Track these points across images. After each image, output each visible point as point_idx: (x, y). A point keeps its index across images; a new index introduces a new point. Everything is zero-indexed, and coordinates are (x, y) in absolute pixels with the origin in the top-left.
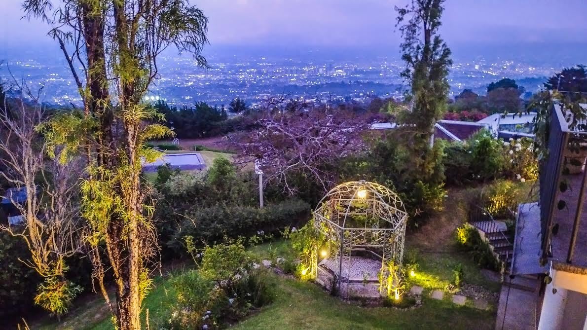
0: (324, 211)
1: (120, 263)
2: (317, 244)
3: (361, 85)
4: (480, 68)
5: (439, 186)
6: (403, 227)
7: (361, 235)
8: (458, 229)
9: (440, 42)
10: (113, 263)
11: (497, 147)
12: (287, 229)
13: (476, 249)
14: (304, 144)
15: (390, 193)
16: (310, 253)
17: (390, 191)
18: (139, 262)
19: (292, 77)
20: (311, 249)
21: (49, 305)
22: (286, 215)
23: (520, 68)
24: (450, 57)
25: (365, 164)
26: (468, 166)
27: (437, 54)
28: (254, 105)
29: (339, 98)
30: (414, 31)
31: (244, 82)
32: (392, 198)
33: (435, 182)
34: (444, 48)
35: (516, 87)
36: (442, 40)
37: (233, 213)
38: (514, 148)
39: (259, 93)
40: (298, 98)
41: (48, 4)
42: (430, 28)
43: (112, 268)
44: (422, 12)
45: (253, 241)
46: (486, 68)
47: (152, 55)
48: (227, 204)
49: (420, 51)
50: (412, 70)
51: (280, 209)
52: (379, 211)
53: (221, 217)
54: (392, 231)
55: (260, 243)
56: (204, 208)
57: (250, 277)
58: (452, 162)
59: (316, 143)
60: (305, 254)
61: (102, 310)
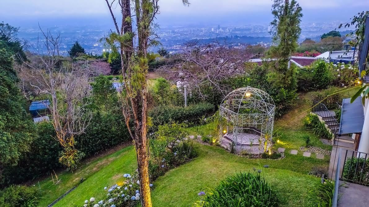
0: (226, 106)
3: (239, 38)
5: (294, 91)
6: (273, 114)
7: (249, 118)
8: (306, 116)
9: (295, 3)
11: (330, 67)
13: (317, 127)
14: (209, 70)
15: (265, 94)
16: (218, 130)
20: (218, 128)
21: (67, 163)
22: (201, 111)
24: (301, 12)
26: (311, 79)
27: (293, 10)
32: (266, 97)
33: (291, 89)
34: (297, 7)
35: (340, 36)
36: (296, 2)
37: (170, 110)
38: (340, 68)
39: (174, 45)
45: (182, 126)
49: (283, 8)
50: (278, 20)
51: (197, 108)
52: (258, 105)
53: (163, 112)
54: (267, 115)
55: (186, 127)
57: (184, 143)
58: (301, 77)
59: (218, 69)
60: (215, 130)
61: (97, 165)
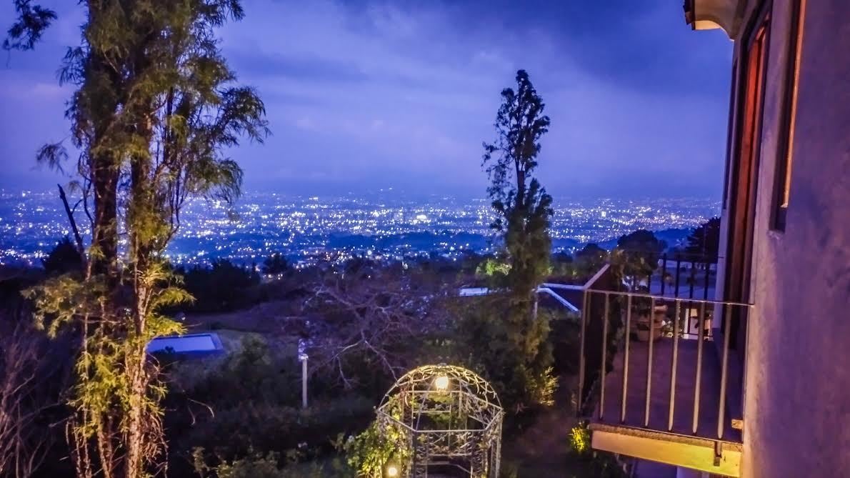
0: (392, 408)
1: (113, 464)
2: (382, 457)
3: (451, 237)
4: (608, 215)
5: (546, 372)
6: (498, 427)
7: (441, 440)
8: (573, 430)
10: (104, 465)
12: (341, 437)
14: (367, 316)
15: (479, 380)
16: (372, 470)
17: (480, 378)
18: (138, 462)
19: (356, 224)
20: (373, 464)
22: (339, 417)
23: (659, 216)
24: (551, 206)
25: (448, 342)
27: (534, 201)
28: (300, 265)
29: (422, 254)
30: (503, 174)
31: (286, 230)
32: (482, 386)
33: (540, 367)
34: (542, 194)
35: (655, 240)
36: (540, 184)
37: (263, 417)
39: (307, 246)
40: (363, 254)
41: (63, 154)
42: (524, 170)
43: (103, 471)
44: (513, 151)
45: (291, 458)
46: (617, 215)
47: (174, 208)
48: (255, 404)
49: (513, 197)
50: (503, 220)
51: (332, 409)
52: (466, 406)
53: (245, 424)
54: (482, 433)
55: (301, 460)
56: (221, 411)
58: (560, 338)
59: (384, 316)
60: (365, 471)
